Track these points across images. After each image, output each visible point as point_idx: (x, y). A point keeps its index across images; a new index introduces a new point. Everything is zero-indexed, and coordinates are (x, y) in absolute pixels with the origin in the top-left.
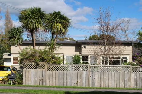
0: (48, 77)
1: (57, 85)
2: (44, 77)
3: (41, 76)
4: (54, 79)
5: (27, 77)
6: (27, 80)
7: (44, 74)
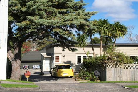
0: (124, 74)
1: (130, 81)
2: (121, 74)
3: (119, 74)
4: (128, 75)
5: (109, 74)
6: (109, 76)
7: (121, 71)
